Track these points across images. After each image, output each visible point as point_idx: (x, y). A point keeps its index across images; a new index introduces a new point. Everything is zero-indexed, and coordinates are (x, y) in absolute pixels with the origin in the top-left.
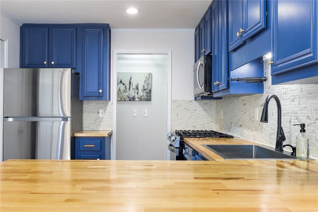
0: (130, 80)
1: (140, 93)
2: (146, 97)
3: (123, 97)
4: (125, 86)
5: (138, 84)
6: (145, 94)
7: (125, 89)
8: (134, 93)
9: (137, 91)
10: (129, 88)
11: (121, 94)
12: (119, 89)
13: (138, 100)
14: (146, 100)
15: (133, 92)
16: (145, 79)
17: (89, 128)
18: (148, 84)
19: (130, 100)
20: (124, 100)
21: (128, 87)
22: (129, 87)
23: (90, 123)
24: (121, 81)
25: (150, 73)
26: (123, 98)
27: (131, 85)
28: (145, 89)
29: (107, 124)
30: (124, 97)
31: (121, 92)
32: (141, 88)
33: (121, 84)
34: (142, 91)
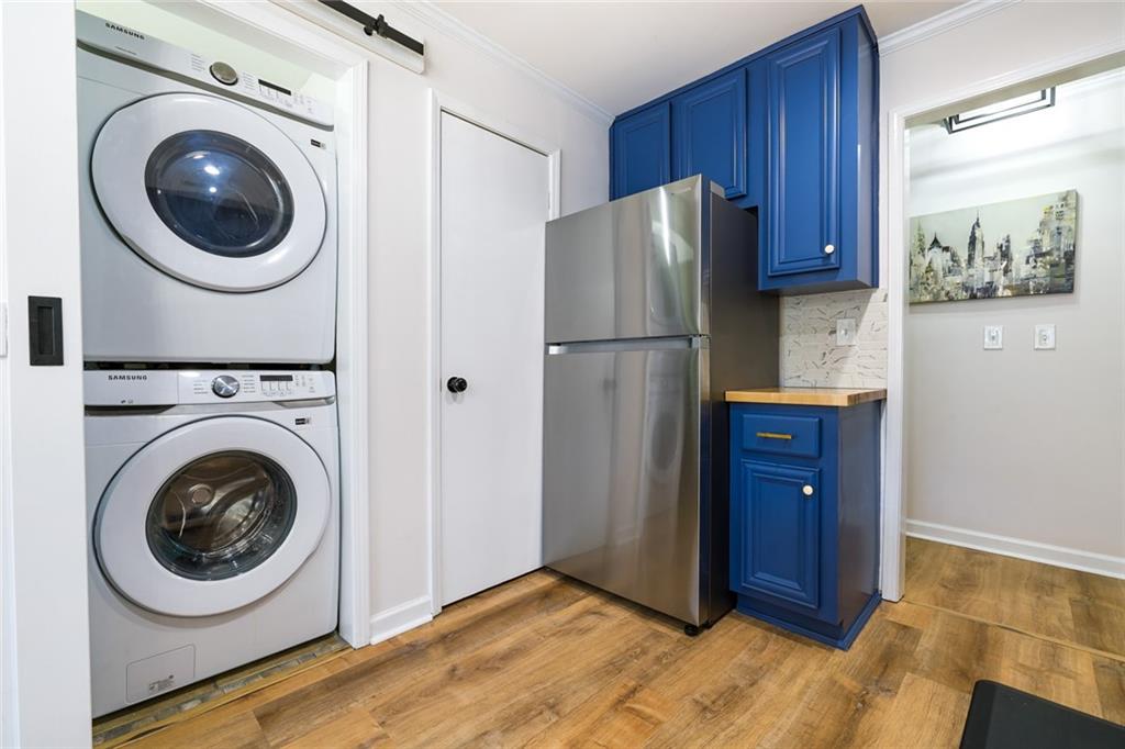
0: (973, 233)
1: (1018, 270)
2: (1048, 279)
3: (943, 289)
4: (953, 255)
5: (1008, 241)
6: (1041, 272)
7: (951, 263)
8: (992, 271)
9: (1005, 263)
10: (967, 258)
11: (936, 283)
12: (930, 266)
13: (1008, 293)
14: (1049, 293)
15: (987, 270)
16: (1041, 216)
17: (802, 378)
18: (1060, 233)
19: (973, 297)
20: (946, 299)
21: (963, 255)
22: (970, 256)
23: (805, 363)
24: (936, 242)
25: (1068, 192)
26: (943, 293)
27: (978, 246)
28: (1044, 250)
29: (865, 367)
30: (948, 289)
31: (935, 276)
32: (1020, 251)
33: (935, 249)
34: (1028, 262)
